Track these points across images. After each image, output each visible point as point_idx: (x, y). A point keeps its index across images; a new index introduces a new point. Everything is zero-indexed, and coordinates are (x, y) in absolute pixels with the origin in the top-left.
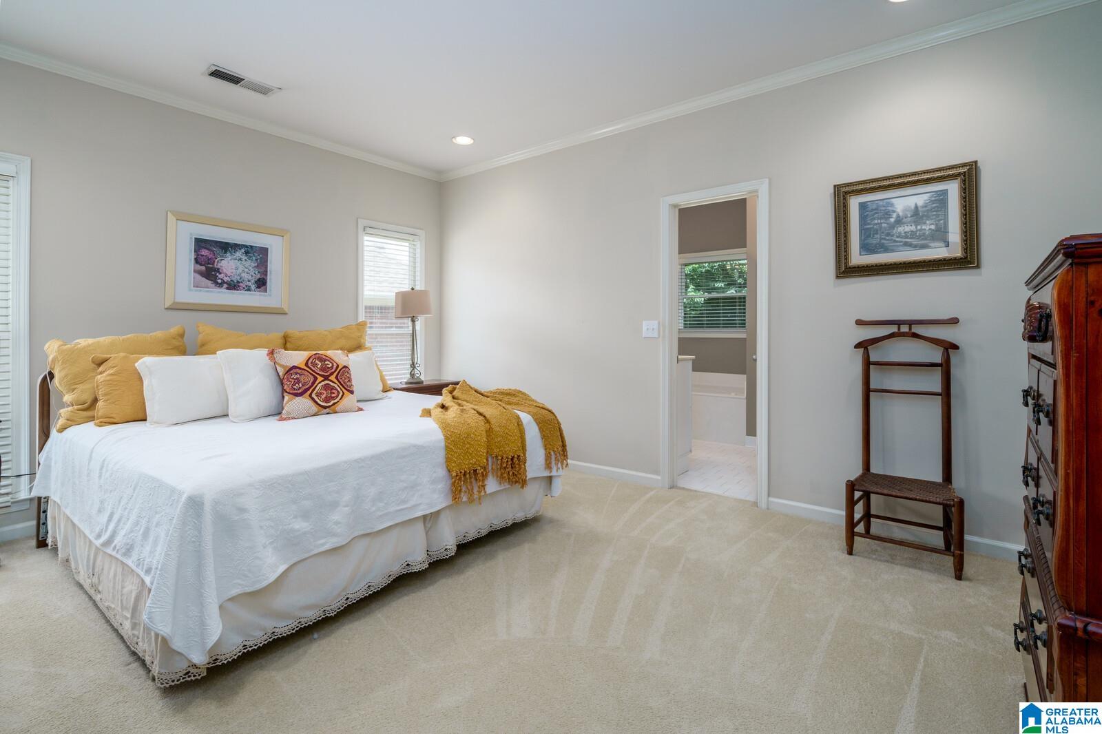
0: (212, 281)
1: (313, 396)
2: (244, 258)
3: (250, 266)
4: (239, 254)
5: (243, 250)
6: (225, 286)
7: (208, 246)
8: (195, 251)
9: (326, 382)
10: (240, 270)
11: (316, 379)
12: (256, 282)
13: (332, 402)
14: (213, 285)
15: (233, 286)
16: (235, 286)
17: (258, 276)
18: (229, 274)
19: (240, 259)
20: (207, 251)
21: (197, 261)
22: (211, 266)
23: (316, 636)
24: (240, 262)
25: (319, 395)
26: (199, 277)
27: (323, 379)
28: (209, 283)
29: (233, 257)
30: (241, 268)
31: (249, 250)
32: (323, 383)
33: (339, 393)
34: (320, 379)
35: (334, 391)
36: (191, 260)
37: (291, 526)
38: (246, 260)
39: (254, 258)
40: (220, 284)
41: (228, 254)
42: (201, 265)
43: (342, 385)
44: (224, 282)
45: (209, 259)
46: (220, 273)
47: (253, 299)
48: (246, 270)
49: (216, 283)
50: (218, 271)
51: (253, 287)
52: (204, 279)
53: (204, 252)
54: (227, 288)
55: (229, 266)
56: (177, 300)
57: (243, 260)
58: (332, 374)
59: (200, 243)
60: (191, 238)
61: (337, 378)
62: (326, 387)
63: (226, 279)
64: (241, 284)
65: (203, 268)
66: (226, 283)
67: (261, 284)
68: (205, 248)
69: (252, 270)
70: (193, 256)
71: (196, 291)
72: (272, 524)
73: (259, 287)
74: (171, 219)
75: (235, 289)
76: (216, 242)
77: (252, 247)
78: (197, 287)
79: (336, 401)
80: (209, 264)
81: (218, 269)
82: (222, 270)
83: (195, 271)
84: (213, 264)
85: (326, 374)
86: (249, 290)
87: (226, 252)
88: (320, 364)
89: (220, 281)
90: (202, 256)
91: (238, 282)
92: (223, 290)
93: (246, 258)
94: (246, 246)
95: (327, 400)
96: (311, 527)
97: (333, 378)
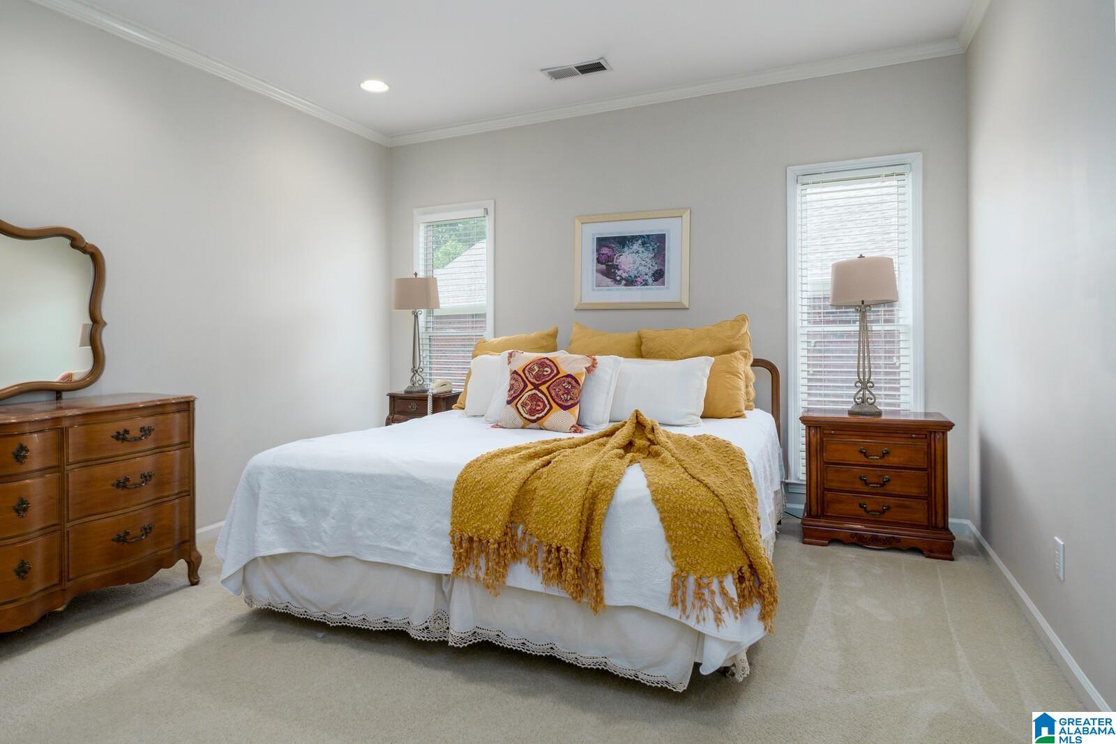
0: (611, 278)
1: (519, 406)
2: (641, 249)
3: (647, 257)
4: (637, 246)
5: (640, 242)
6: (624, 282)
7: (608, 244)
8: (597, 251)
9: (534, 391)
10: (637, 264)
11: (526, 386)
12: (653, 275)
13: (537, 416)
14: (613, 283)
15: (630, 282)
16: (632, 281)
17: (656, 268)
18: (627, 269)
19: (638, 252)
20: (607, 249)
21: (599, 261)
22: (611, 263)
23: (320, 635)
24: (637, 255)
25: (524, 405)
26: (600, 276)
27: (533, 387)
28: (609, 281)
29: (631, 251)
30: (638, 261)
31: (646, 240)
32: (530, 393)
33: (545, 406)
34: (530, 387)
35: (540, 403)
36: (593, 260)
37: (289, 515)
38: (643, 252)
39: (651, 248)
40: (620, 280)
41: (626, 249)
42: (602, 264)
43: (552, 397)
44: (622, 279)
45: (609, 257)
46: (619, 270)
47: (652, 294)
48: (643, 263)
49: (615, 280)
50: (617, 267)
51: (650, 281)
52: (604, 277)
53: (605, 251)
54: (626, 285)
55: (629, 261)
56: (583, 301)
57: (640, 252)
58: (544, 383)
59: (602, 242)
60: (593, 238)
61: (548, 388)
62: (533, 398)
63: (624, 275)
64: (638, 279)
65: (604, 267)
66: (625, 279)
67: (659, 276)
68: (607, 247)
69: (649, 261)
70: (595, 257)
71: (598, 290)
72: (277, 507)
73: (656, 280)
74: (578, 223)
75: (633, 285)
76: (615, 238)
77: (648, 236)
78: (599, 286)
79: (540, 415)
80: (609, 261)
81: (617, 265)
82: (621, 266)
83: (597, 271)
84: (612, 261)
85: (537, 383)
86: (646, 284)
87: (623, 247)
88: (537, 370)
89: (618, 278)
90: (603, 254)
91: (636, 277)
92: (622, 287)
93: (643, 249)
94: (643, 237)
95: (531, 412)
96: (306, 524)
97: (543, 388)
